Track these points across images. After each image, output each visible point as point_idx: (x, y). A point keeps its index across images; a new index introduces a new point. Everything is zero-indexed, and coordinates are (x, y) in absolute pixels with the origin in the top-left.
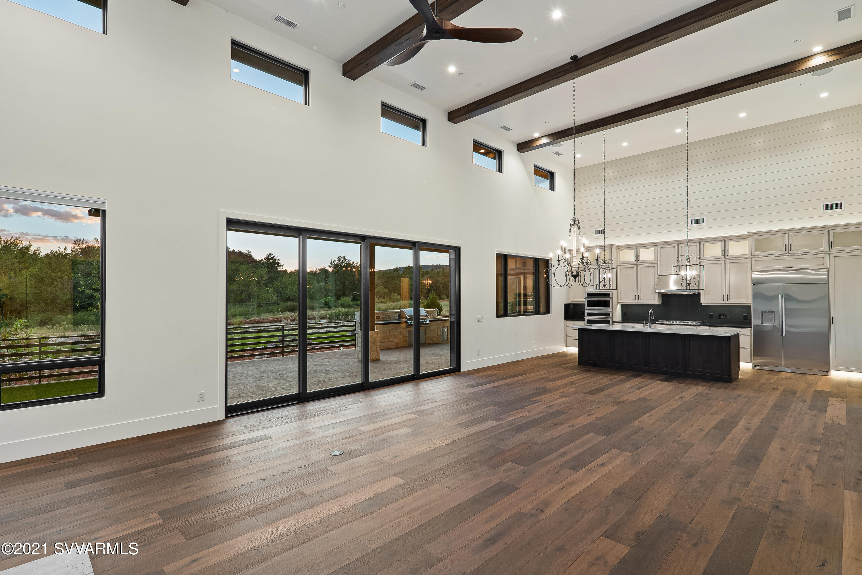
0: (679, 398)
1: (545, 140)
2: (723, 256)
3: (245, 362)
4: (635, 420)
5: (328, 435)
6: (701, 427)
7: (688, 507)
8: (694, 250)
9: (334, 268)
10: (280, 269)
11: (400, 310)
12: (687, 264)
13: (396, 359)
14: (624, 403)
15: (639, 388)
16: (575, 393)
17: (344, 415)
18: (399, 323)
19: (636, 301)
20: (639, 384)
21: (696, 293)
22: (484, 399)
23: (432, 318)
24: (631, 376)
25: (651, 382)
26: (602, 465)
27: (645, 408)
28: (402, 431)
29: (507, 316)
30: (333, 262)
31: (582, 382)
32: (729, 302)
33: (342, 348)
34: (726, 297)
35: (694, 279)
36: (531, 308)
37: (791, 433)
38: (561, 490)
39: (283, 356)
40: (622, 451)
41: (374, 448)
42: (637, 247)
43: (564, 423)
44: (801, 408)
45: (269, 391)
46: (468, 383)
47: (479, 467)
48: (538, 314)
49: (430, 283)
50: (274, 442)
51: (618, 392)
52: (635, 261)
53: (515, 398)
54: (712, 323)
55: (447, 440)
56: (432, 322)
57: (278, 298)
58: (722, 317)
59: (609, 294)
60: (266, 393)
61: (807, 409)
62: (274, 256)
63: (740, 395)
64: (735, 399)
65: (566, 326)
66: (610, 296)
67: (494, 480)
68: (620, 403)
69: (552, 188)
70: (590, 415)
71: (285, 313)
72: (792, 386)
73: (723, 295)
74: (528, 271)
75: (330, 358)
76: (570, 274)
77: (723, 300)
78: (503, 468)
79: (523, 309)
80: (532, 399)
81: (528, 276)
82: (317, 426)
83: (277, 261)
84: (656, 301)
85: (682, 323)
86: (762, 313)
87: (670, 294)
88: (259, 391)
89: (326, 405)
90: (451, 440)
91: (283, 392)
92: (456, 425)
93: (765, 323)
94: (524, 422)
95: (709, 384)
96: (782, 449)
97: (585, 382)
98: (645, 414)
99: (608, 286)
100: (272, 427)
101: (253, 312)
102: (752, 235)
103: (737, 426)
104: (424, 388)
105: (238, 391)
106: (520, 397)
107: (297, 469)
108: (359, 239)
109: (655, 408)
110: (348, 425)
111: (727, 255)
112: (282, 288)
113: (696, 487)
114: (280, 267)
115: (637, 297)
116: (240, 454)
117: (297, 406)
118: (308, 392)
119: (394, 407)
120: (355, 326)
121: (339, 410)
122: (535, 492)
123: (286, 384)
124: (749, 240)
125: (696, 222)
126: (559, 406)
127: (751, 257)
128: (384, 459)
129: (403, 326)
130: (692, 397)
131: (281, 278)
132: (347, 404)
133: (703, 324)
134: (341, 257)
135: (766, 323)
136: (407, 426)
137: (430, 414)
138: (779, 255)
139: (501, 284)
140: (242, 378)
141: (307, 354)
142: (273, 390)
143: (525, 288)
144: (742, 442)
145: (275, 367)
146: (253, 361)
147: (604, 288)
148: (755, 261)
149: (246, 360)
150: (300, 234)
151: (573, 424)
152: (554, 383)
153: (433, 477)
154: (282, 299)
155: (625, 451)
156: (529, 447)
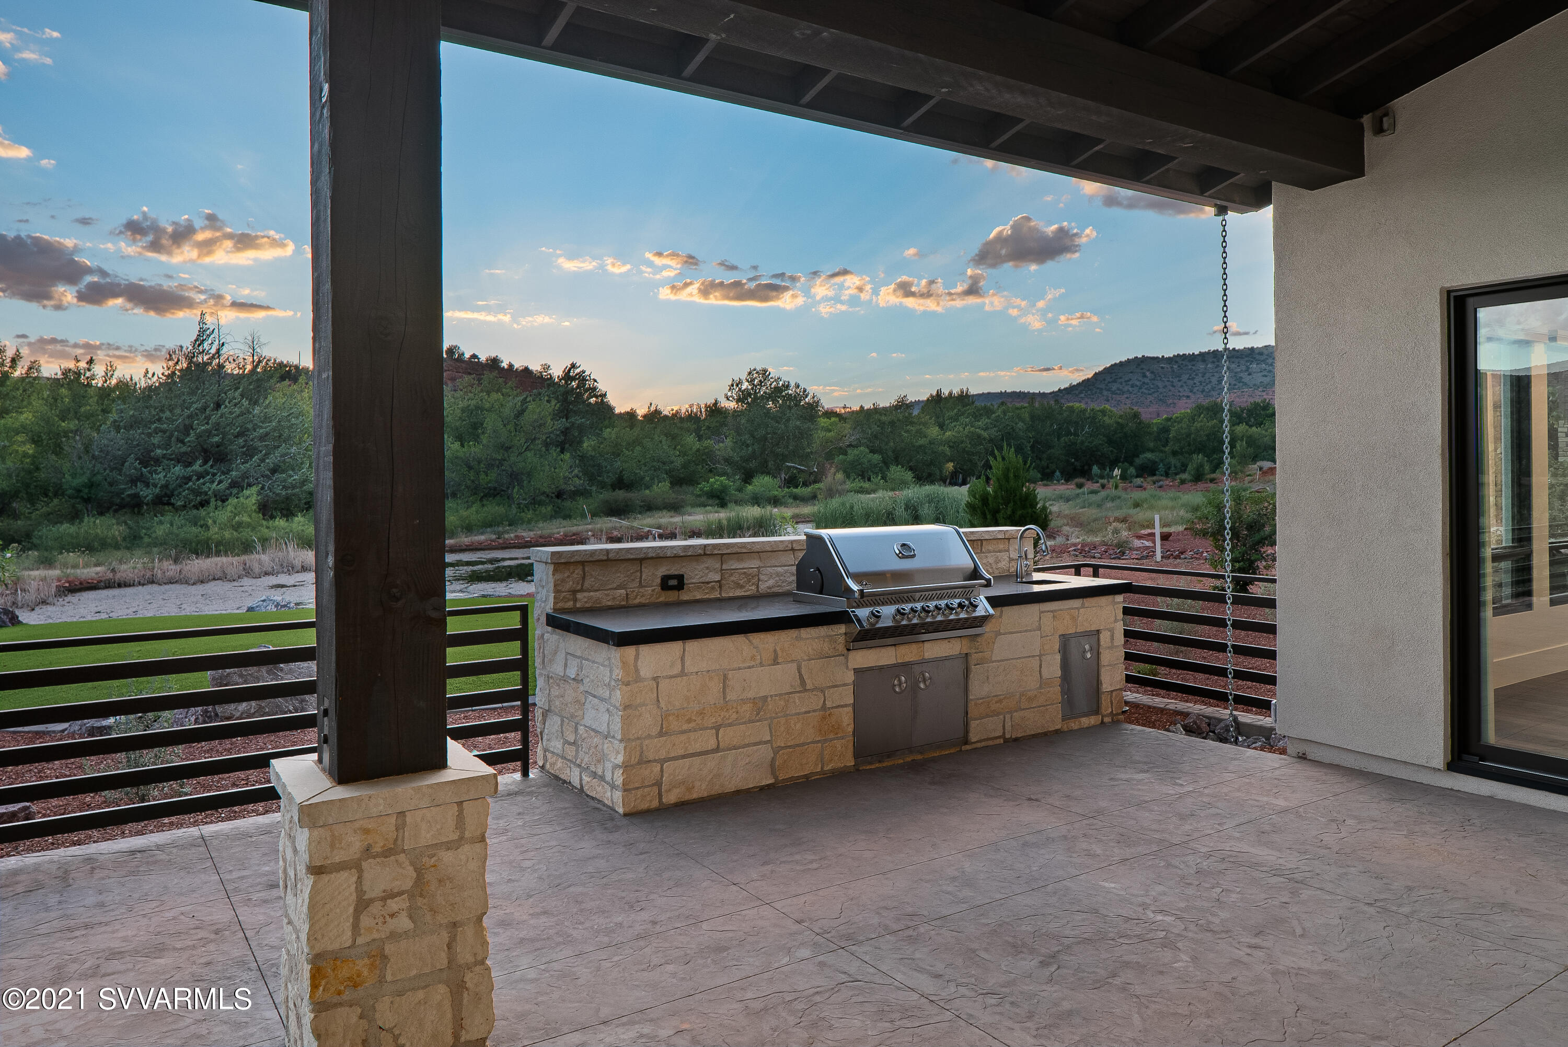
9: (739, 399)
10: (596, 402)
30: (737, 385)
62: (583, 372)
71: (601, 519)
83: (591, 384)
101: (516, 517)
114: (597, 398)
134: (757, 372)
154: (600, 482)
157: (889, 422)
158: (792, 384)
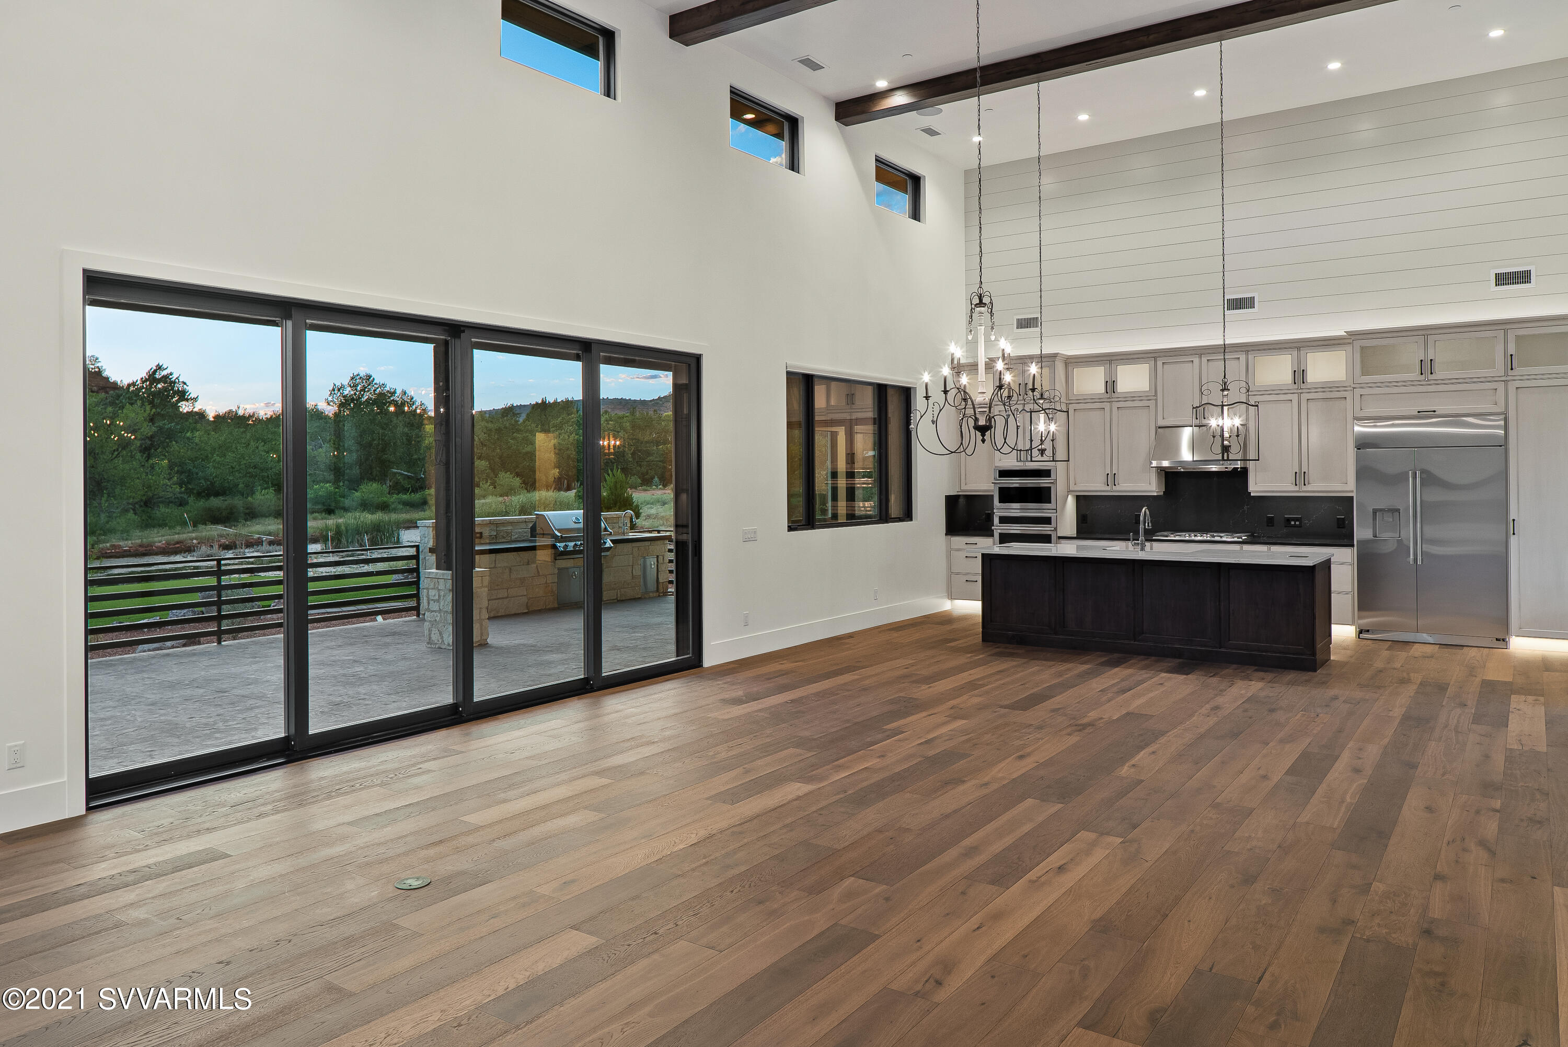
0: (1212, 709)
1: (900, 99)
2: (1295, 383)
3: (111, 660)
4: (1123, 765)
5: (382, 840)
6: (1262, 772)
7: (1251, 947)
8: (1235, 369)
9: (341, 405)
10: (185, 407)
11: (536, 514)
12: (1222, 402)
13: (531, 641)
14: (1093, 725)
15: (1124, 691)
16: (981, 708)
17: (417, 788)
18: (533, 548)
19: (1108, 488)
20: (1123, 680)
21: (1238, 468)
22: (768, 731)
23: (619, 534)
24: (1102, 664)
25: (1148, 675)
26: (1061, 869)
27: (1141, 735)
28: (572, 820)
29: (813, 527)
30: (339, 390)
31: (997, 680)
32: (1308, 488)
33: (379, 618)
34: (1301, 477)
35: (1238, 436)
36: (865, 506)
37: (1443, 775)
38: (977, 932)
39: (219, 642)
40: (1102, 834)
41: (511, 864)
42: (1110, 360)
43: (966, 779)
44: (1458, 721)
45: (195, 734)
46: (727, 695)
47: (780, 893)
48: (887, 522)
49: (614, 446)
50: (237, 867)
51: (1078, 703)
52: (1107, 393)
53: (844, 726)
54: (1271, 537)
55: (693, 836)
56: (620, 546)
57: (182, 487)
58: (1293, 523)
59: (1050, 471)
60: (188, 741)
61: (1471, 721)
62: (171, 374)
63: (1335, 698)
64: (1326, 706)
65: (949, 551)
66: (1050, 477)
67: (820, 922)
68: (1084, 727)
69: (916, 215)
70: (1021, 757)
71: (204, 526)
72: (1438, 672)
73: (1296, 473)
74: (860, 415)
75: (351, 644)
76: (971, 423)
77: (1296, 485)
78: (837, 891)
79: (846, 510)
80: (884, 727)
81: (858, 428)
82: (348, 818)
83: (180, 387)
84: (1151, 486)
85: (1209, 538)
86: (1375, 512)
87: (1182, 470)
88: (168, 737)
89: (363, 764)
90: (703, 833)
91: (234, 738)
92: (710, 797)
93: (1379, 536)
94: (872, 781)
95: (1269, 676)
96: (1429, 809)
97: (1002, 682)
98: (1141, 748)
99: (1049, 452)
100: (225, 827)
101: (108, 526)
102: (1354, 336)
103: (1337, 765)
104: (617, 712)
105: (107, 739)
106: (856, 724)
107: (311, 930)
108: (445, 330)
109: (1162, 735)
110: (432, 813)
111: (1303, 383)
112: (193, 460)
113: (1264, 902)
114: (187, 403)
115: (1112, 478)
116: (147, 901)
117: (285, 770)
118: (310, 732)
119: (547, 761)
120: (416, 557)
121: (401, 776)
122: (918, 941)
123: (240, 715)
124: (1349, 348)
125: (1238, 304)
126: (948, 740)
127: (1354, 388)
128: (539, 890)
129: (543, 556)
130: (1238, 707)
131: (189, 434)
132: (420, 760)
133: (1253, 541)
134: (361, 378)
135: (1385, 535)
136: (586, 808)
137: (642, 773)
138: (1405, 383)
139: (800, 450)
140: (111, 703)
141: (309, 632)
142: (205, 732)
143: (851, 457)
144: (1348, 800)
145: (203, 673)
146: (134, 659)
147: (1039, 458)
148: (1361, 395)
149: (110, 655)
150: (288, 317)
151: (986, 779)
152: (930, 687)
153: (671, 925)
154: (194, 489)
155: (1108, 834)
156: (891, 838)
157: (496, 430)
158: (399, 392)
